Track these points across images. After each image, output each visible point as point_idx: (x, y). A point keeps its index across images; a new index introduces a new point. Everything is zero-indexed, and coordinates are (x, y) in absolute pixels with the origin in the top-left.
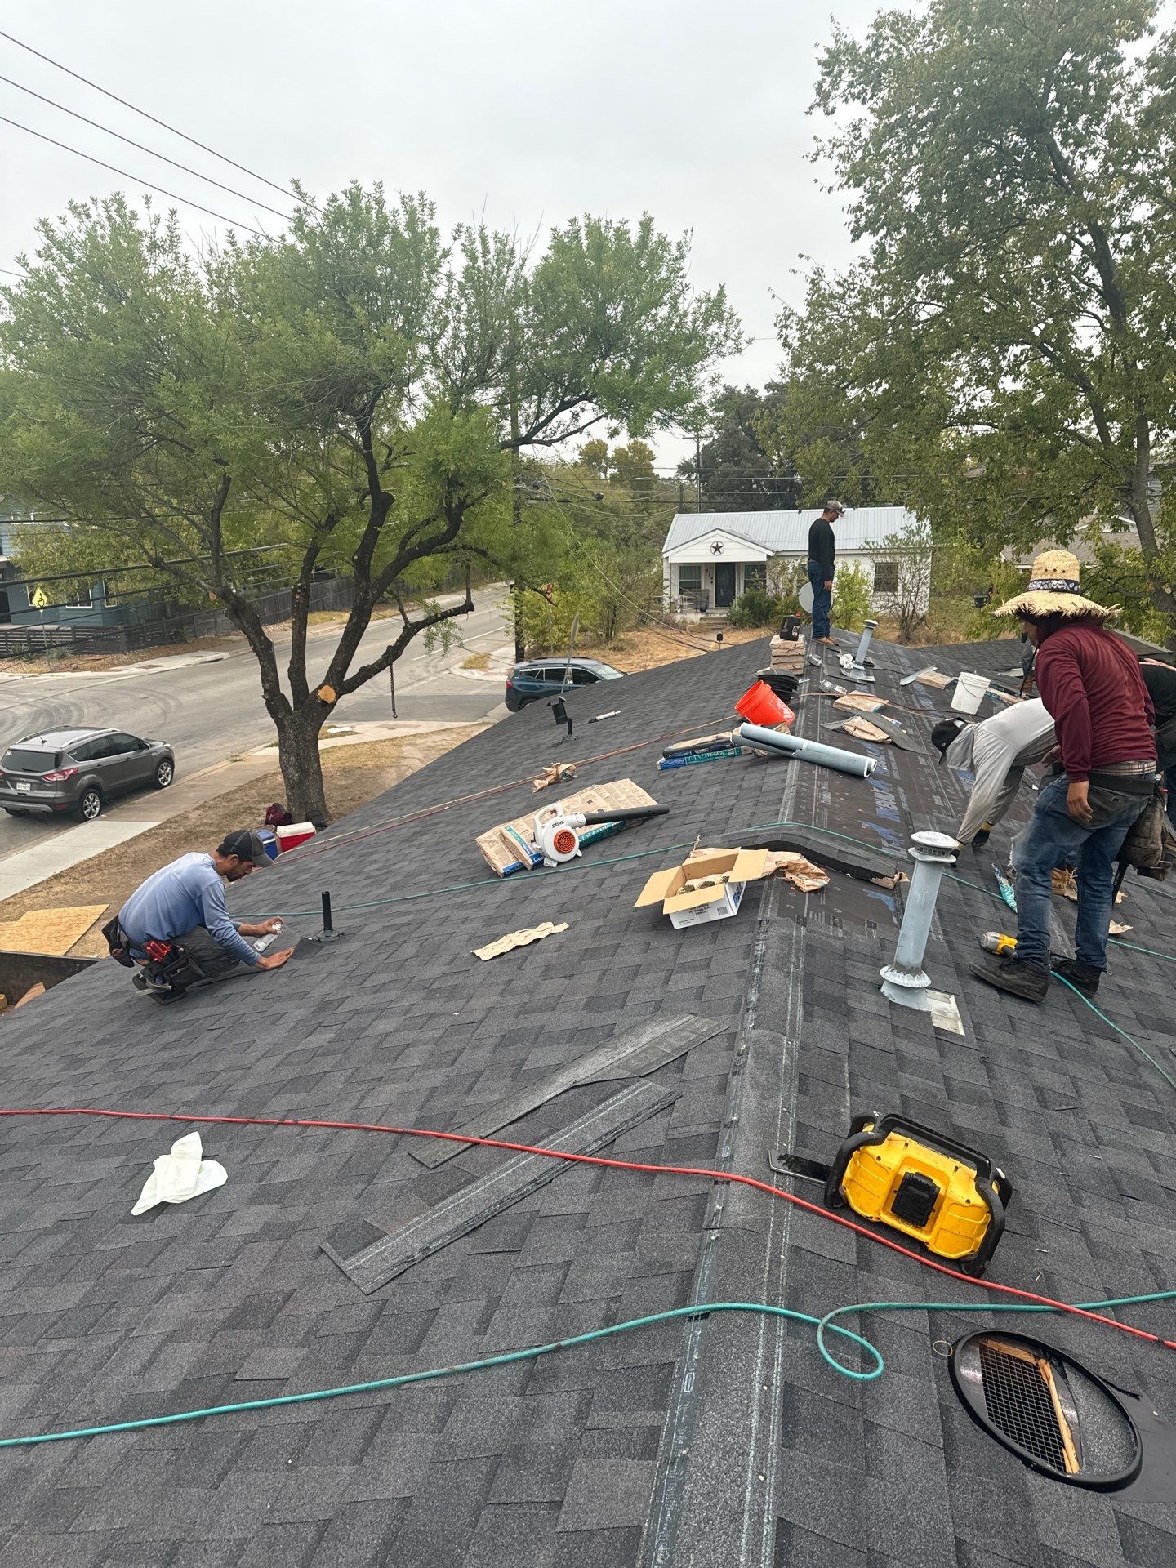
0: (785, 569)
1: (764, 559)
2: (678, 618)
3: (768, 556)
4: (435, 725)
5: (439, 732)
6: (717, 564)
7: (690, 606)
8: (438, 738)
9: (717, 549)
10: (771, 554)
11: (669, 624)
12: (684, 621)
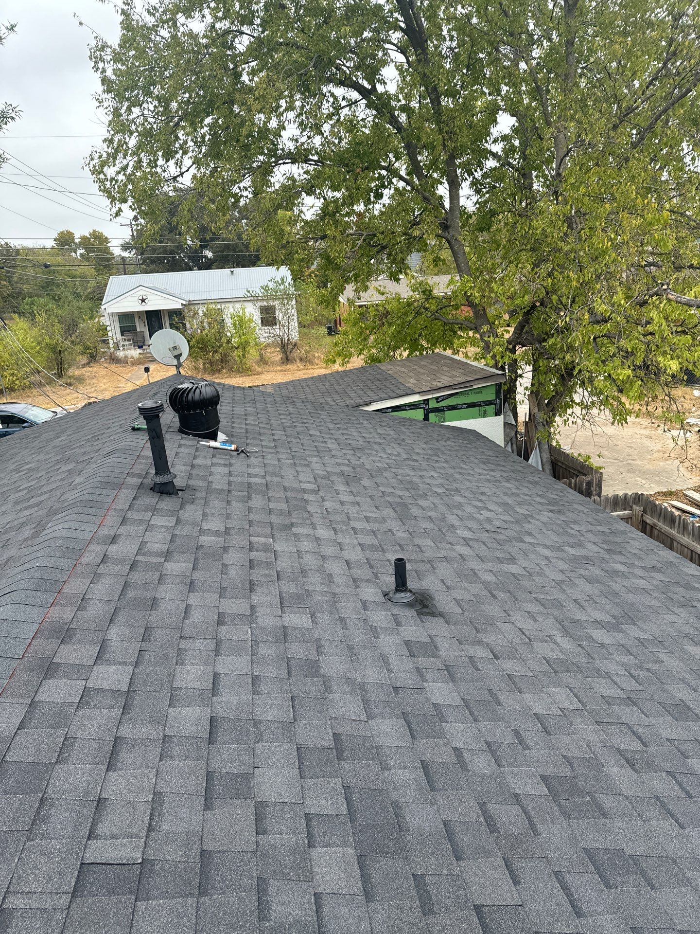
1: (180, 307)
2: (121, 354)
3: (182, 304)
7: (130, 345)
9: (143, 300)
11: (114, 360)
12: (126, 357)
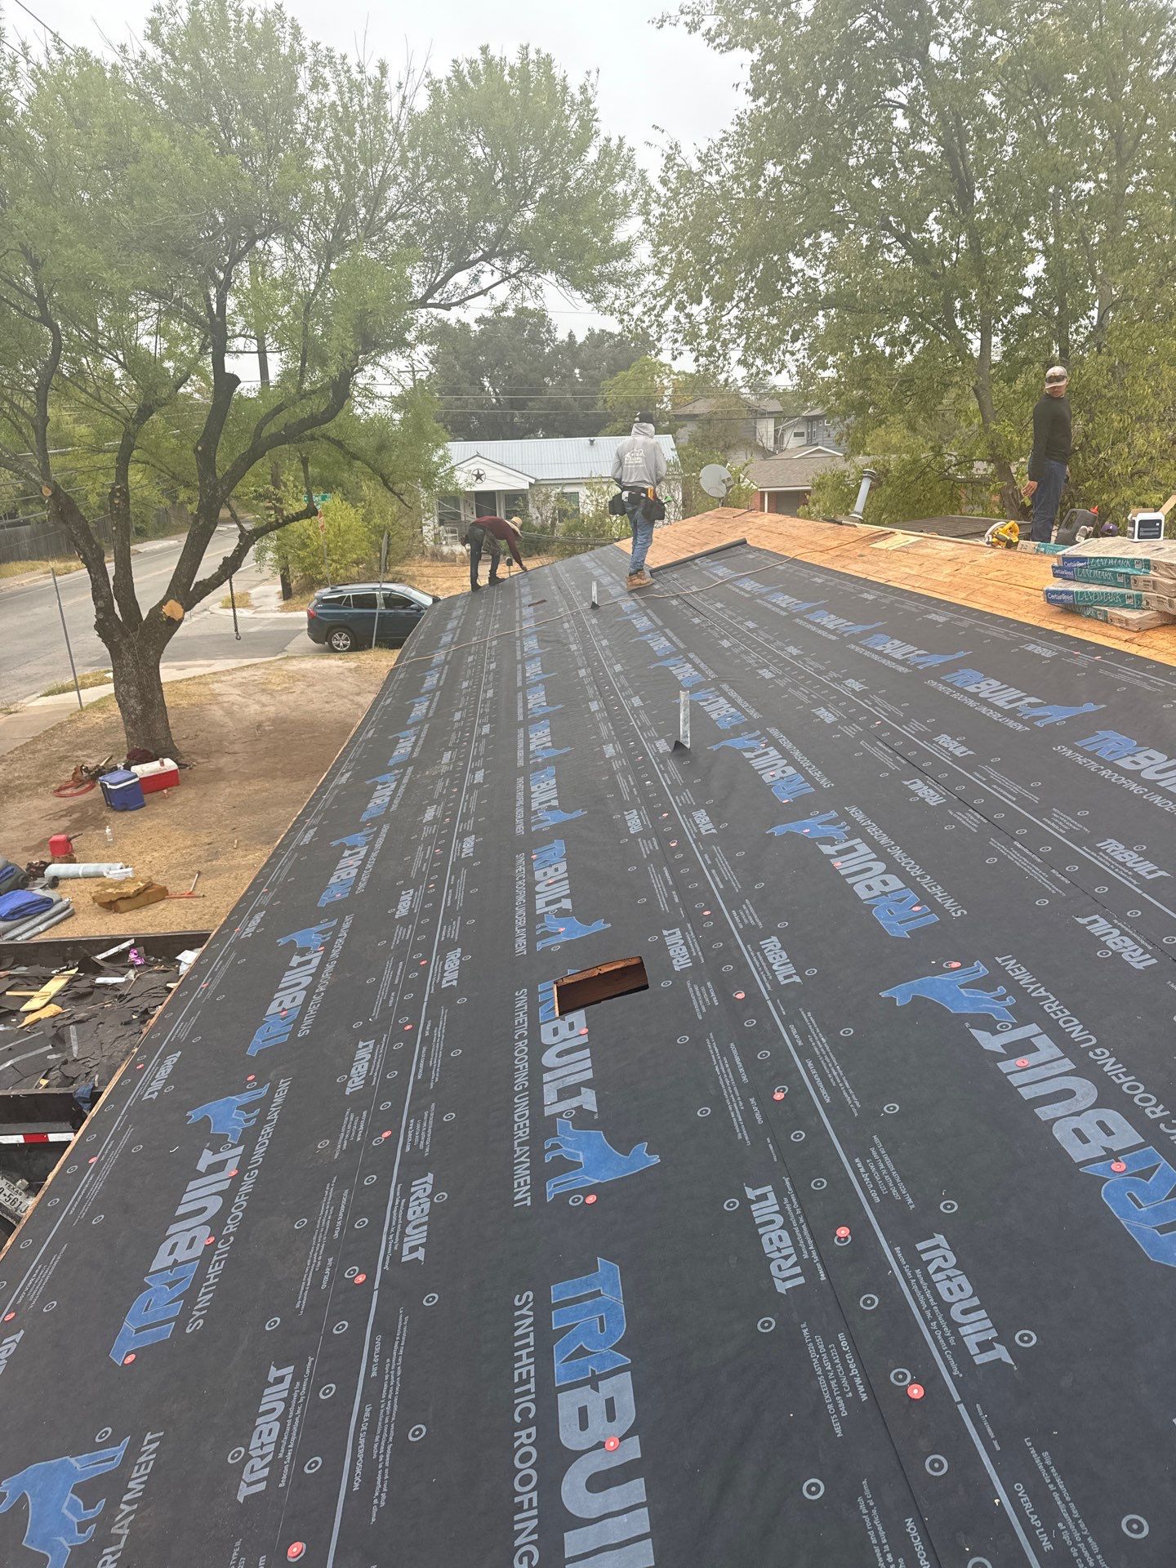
0: (548, 496)
1: (526, 486)
2: (446, 550)
3: (530, 484)
4: (232, 663)
5: (242, 668)
6: (478, 494)
7: (453, 538)
8: (244, 674)
9: (479, 477)
10: (533, 481)
11: (437, 556)
12: (453, 553)
